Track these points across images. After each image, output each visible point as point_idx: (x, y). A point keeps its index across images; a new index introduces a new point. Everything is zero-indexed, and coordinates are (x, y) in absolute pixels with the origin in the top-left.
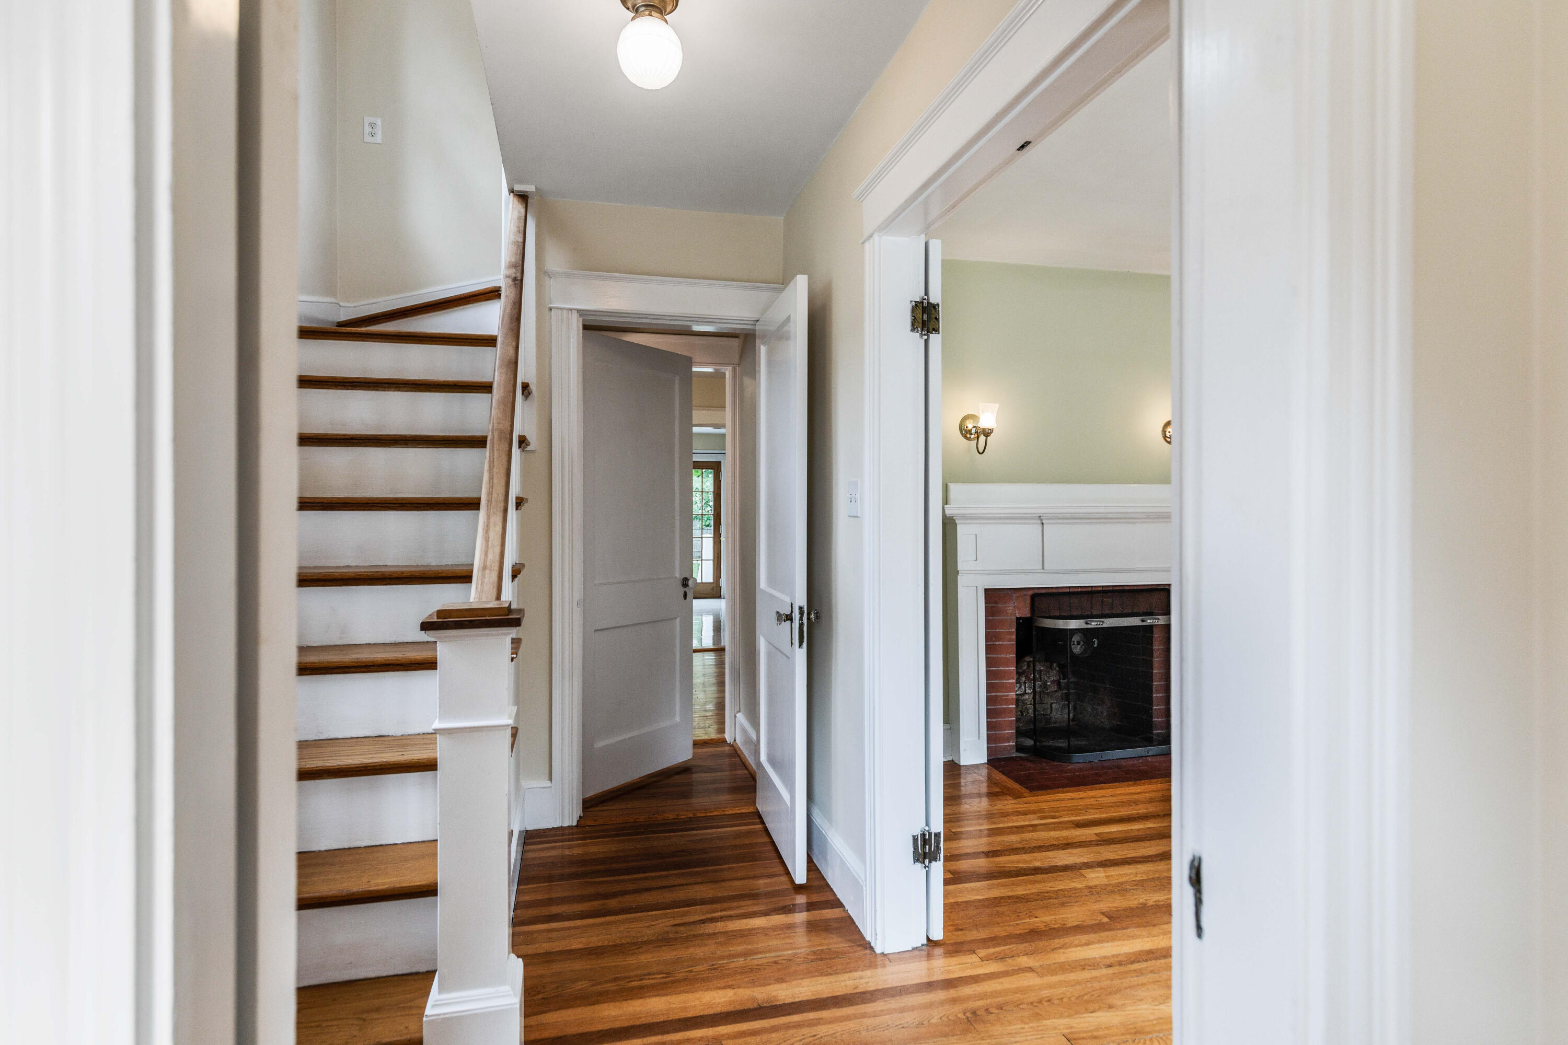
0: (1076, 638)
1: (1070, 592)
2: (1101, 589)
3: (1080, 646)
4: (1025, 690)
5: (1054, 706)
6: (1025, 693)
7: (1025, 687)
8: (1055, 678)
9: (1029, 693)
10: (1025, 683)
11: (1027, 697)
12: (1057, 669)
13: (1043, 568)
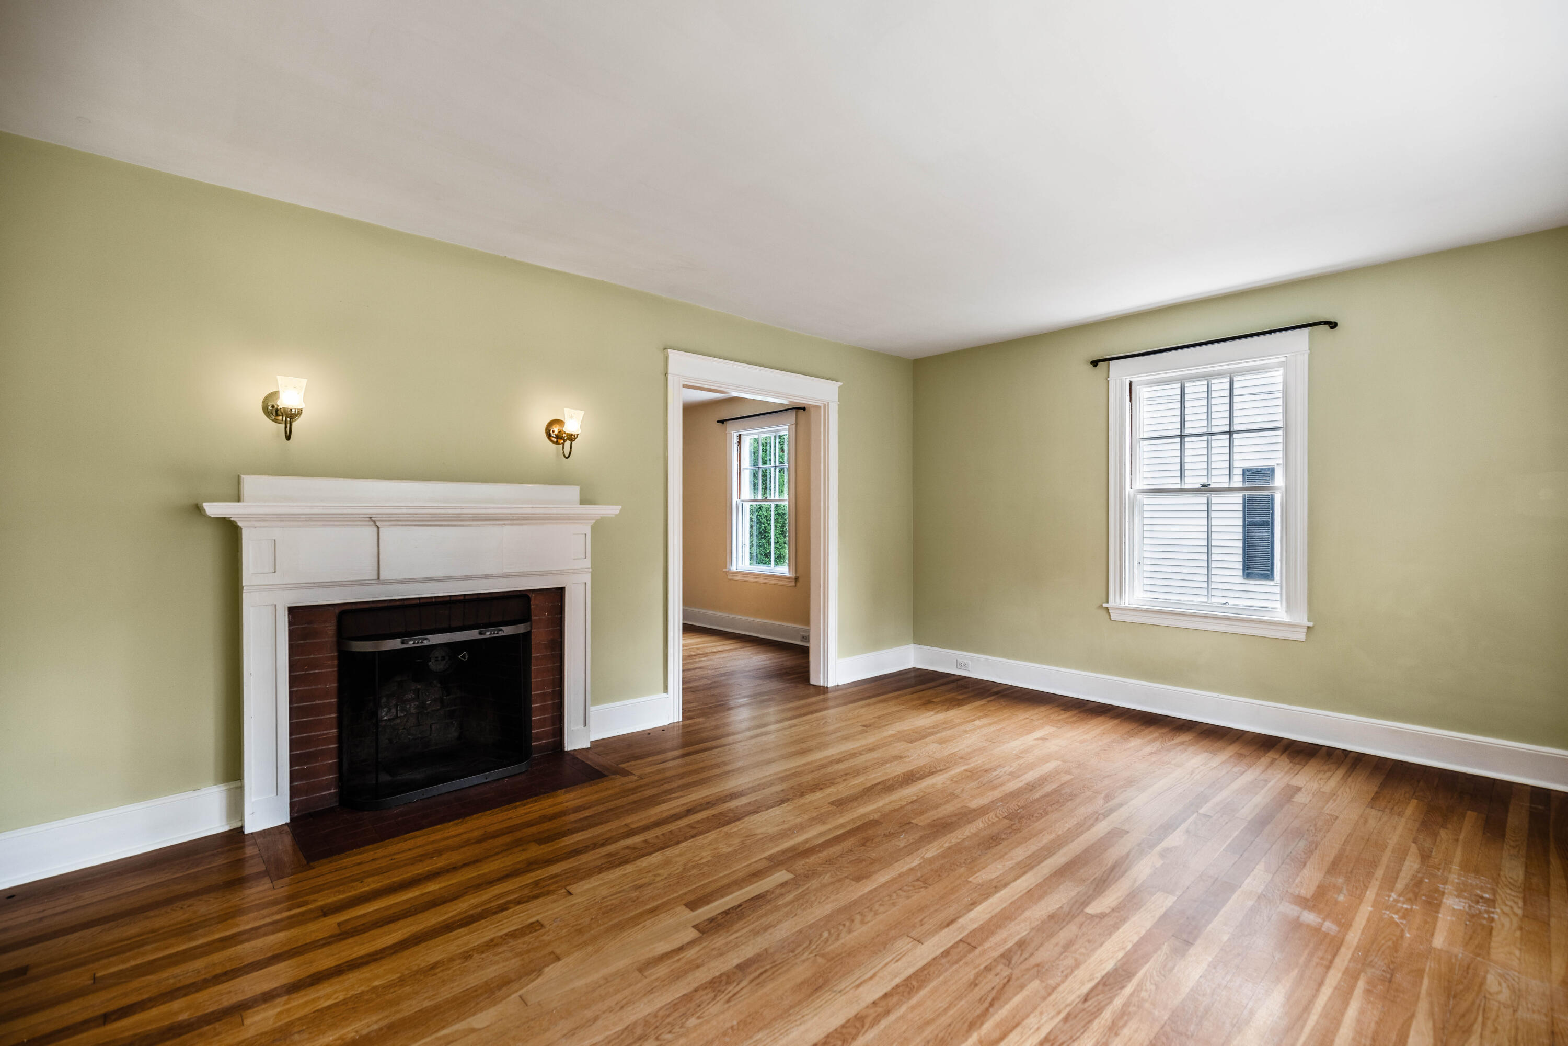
0: (438, 653)
1: (420, 603)
2: (462, 598)
3: (444, 662)
4: (397, 713)
5: (433, 727)
6: (397, 717)
7: (397, 710)
8: (437, 696)
9: (401, 717)
10: (396, 706)
11: (398, 721)
12: (439, 685)
13: (379, 578)
